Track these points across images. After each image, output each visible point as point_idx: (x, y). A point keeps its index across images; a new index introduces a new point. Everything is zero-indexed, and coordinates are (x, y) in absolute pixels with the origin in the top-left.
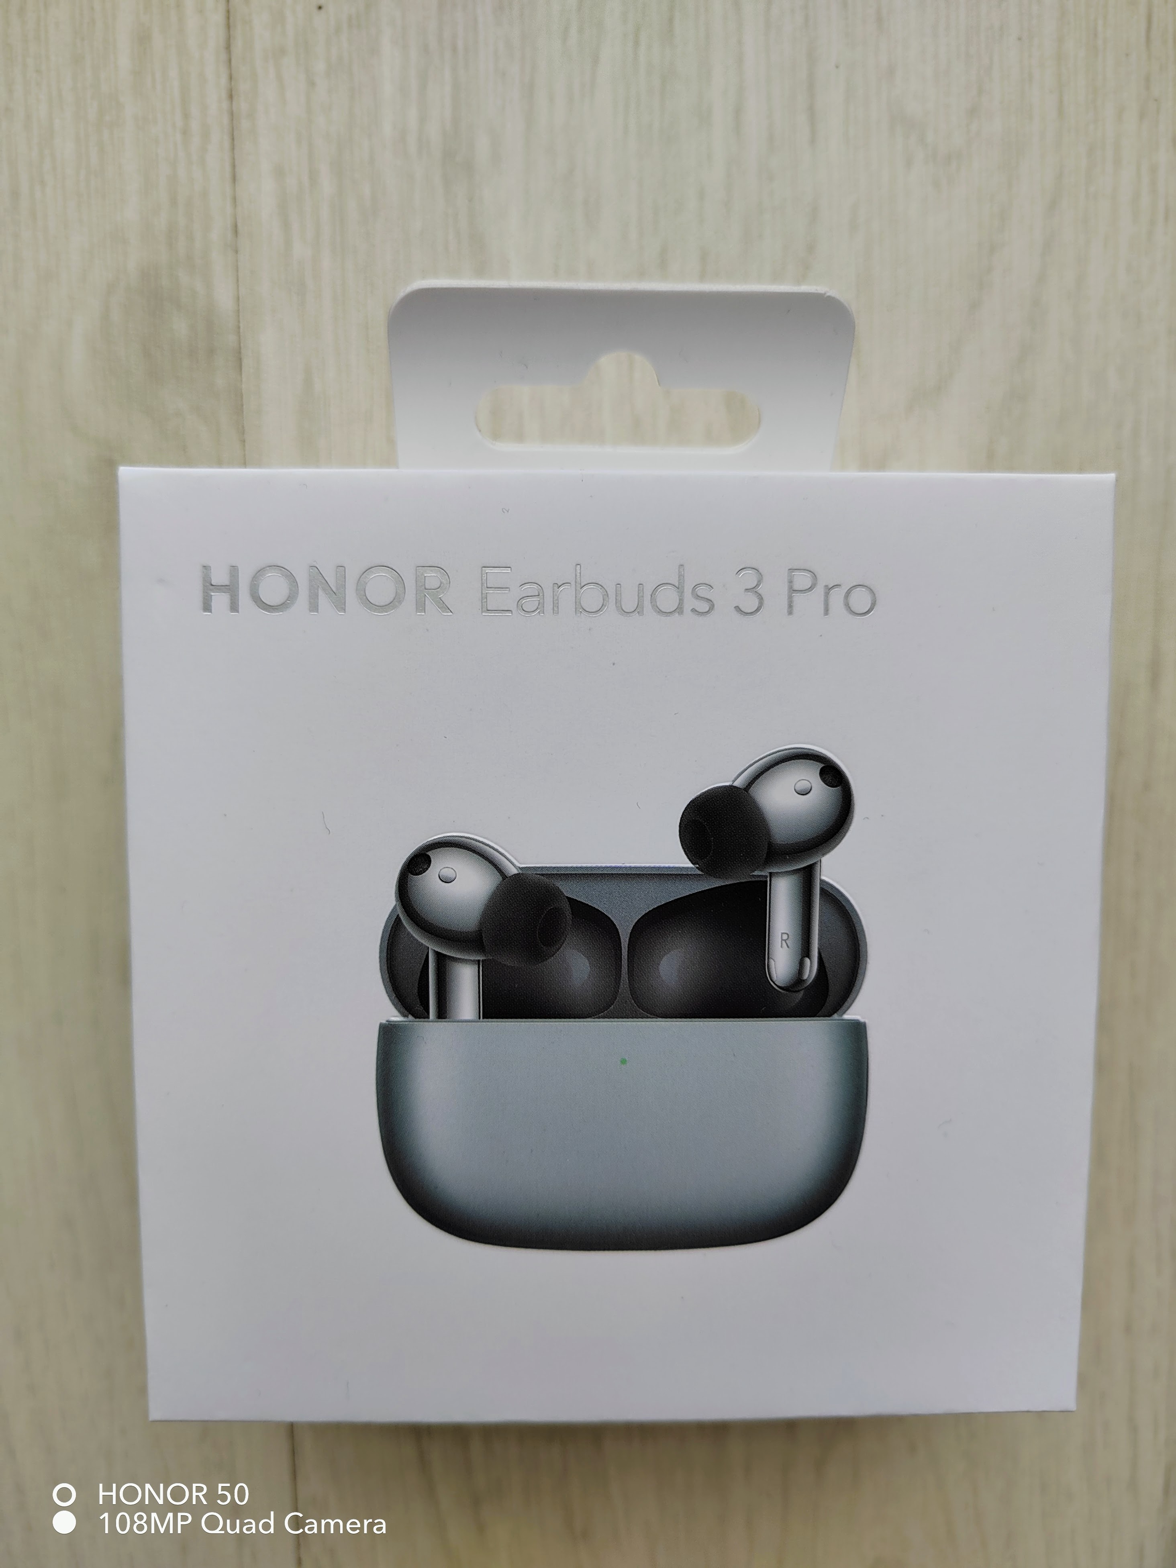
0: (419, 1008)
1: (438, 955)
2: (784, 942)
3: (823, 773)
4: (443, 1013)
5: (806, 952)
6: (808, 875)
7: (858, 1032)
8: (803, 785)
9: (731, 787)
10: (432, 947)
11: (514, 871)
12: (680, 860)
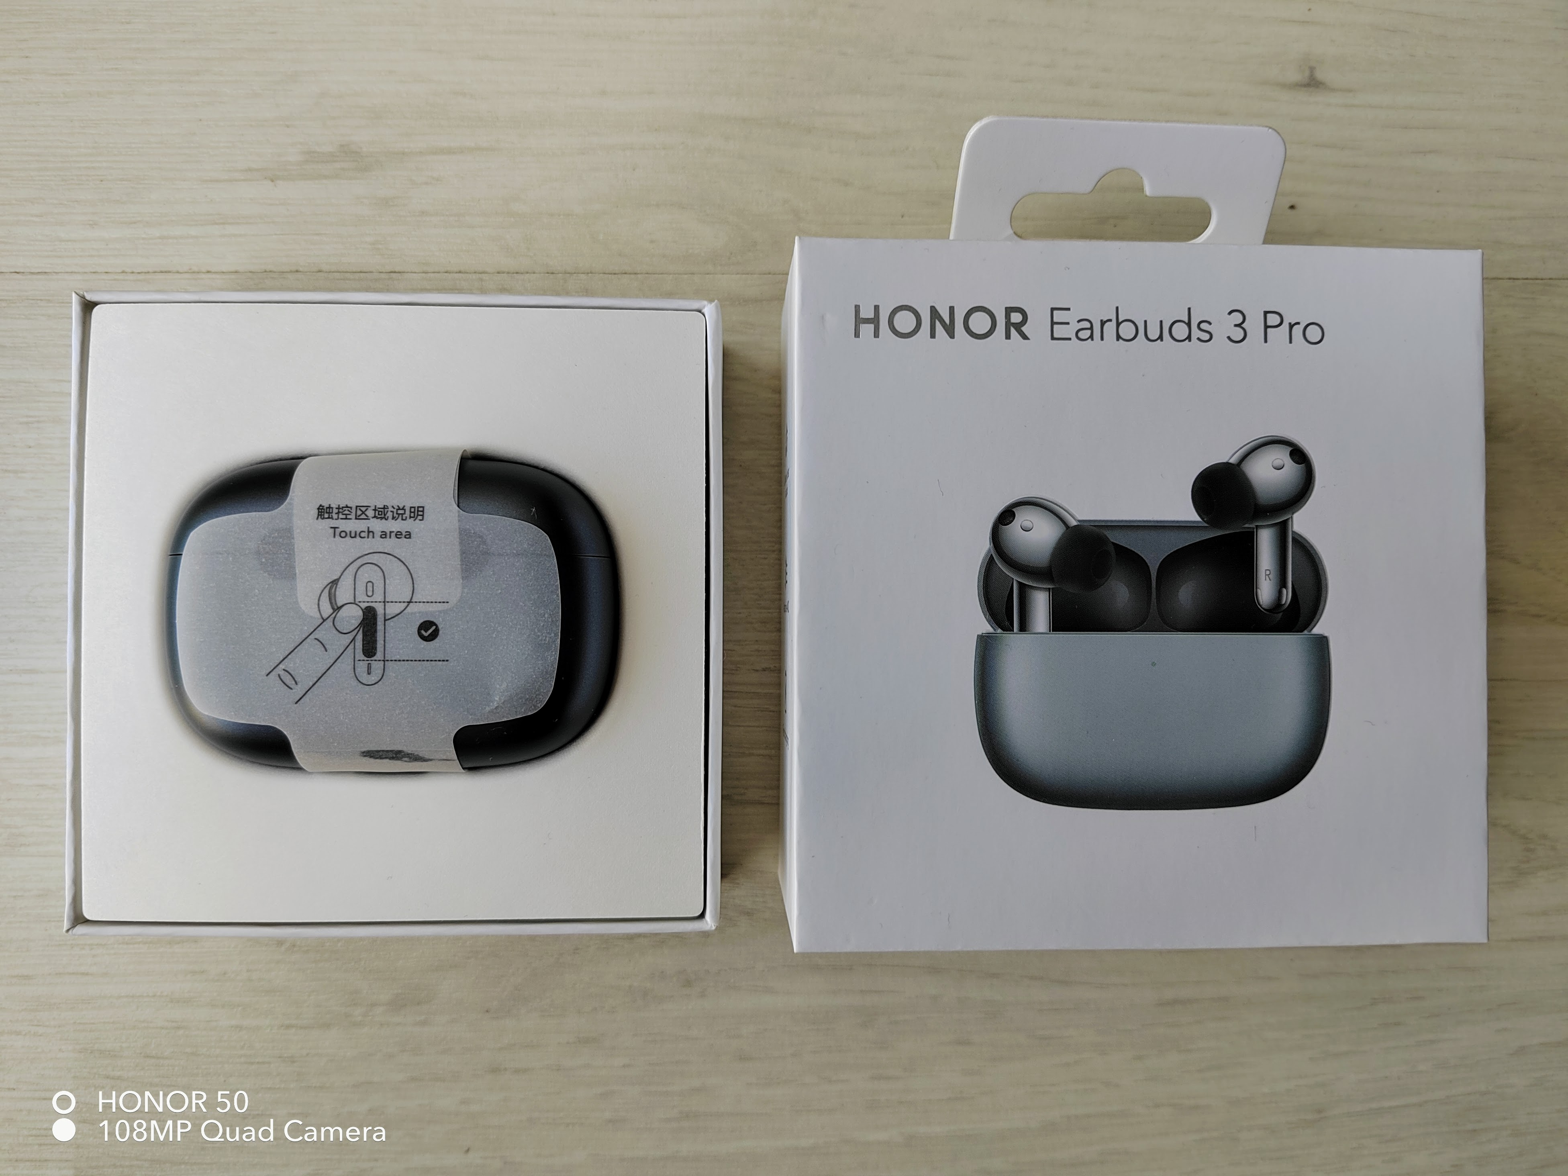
0: (1007, 623)
1: (1020, 583)
2: (1267, 576)
3: (1292, 454)
4: (1023, 628)
5: (1283, 583)
6: (1283, 529)
7: (1322, 645)
8: (1278, 463)
9: (1227, 464)
10: (1016, 578)
11: (1074, 523)
12: (1191, 515)
